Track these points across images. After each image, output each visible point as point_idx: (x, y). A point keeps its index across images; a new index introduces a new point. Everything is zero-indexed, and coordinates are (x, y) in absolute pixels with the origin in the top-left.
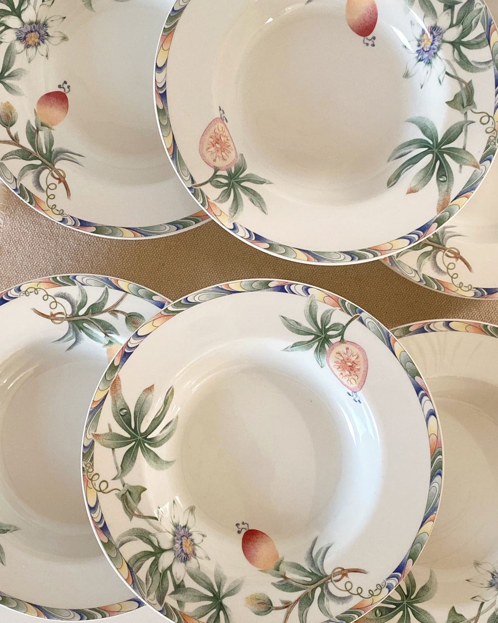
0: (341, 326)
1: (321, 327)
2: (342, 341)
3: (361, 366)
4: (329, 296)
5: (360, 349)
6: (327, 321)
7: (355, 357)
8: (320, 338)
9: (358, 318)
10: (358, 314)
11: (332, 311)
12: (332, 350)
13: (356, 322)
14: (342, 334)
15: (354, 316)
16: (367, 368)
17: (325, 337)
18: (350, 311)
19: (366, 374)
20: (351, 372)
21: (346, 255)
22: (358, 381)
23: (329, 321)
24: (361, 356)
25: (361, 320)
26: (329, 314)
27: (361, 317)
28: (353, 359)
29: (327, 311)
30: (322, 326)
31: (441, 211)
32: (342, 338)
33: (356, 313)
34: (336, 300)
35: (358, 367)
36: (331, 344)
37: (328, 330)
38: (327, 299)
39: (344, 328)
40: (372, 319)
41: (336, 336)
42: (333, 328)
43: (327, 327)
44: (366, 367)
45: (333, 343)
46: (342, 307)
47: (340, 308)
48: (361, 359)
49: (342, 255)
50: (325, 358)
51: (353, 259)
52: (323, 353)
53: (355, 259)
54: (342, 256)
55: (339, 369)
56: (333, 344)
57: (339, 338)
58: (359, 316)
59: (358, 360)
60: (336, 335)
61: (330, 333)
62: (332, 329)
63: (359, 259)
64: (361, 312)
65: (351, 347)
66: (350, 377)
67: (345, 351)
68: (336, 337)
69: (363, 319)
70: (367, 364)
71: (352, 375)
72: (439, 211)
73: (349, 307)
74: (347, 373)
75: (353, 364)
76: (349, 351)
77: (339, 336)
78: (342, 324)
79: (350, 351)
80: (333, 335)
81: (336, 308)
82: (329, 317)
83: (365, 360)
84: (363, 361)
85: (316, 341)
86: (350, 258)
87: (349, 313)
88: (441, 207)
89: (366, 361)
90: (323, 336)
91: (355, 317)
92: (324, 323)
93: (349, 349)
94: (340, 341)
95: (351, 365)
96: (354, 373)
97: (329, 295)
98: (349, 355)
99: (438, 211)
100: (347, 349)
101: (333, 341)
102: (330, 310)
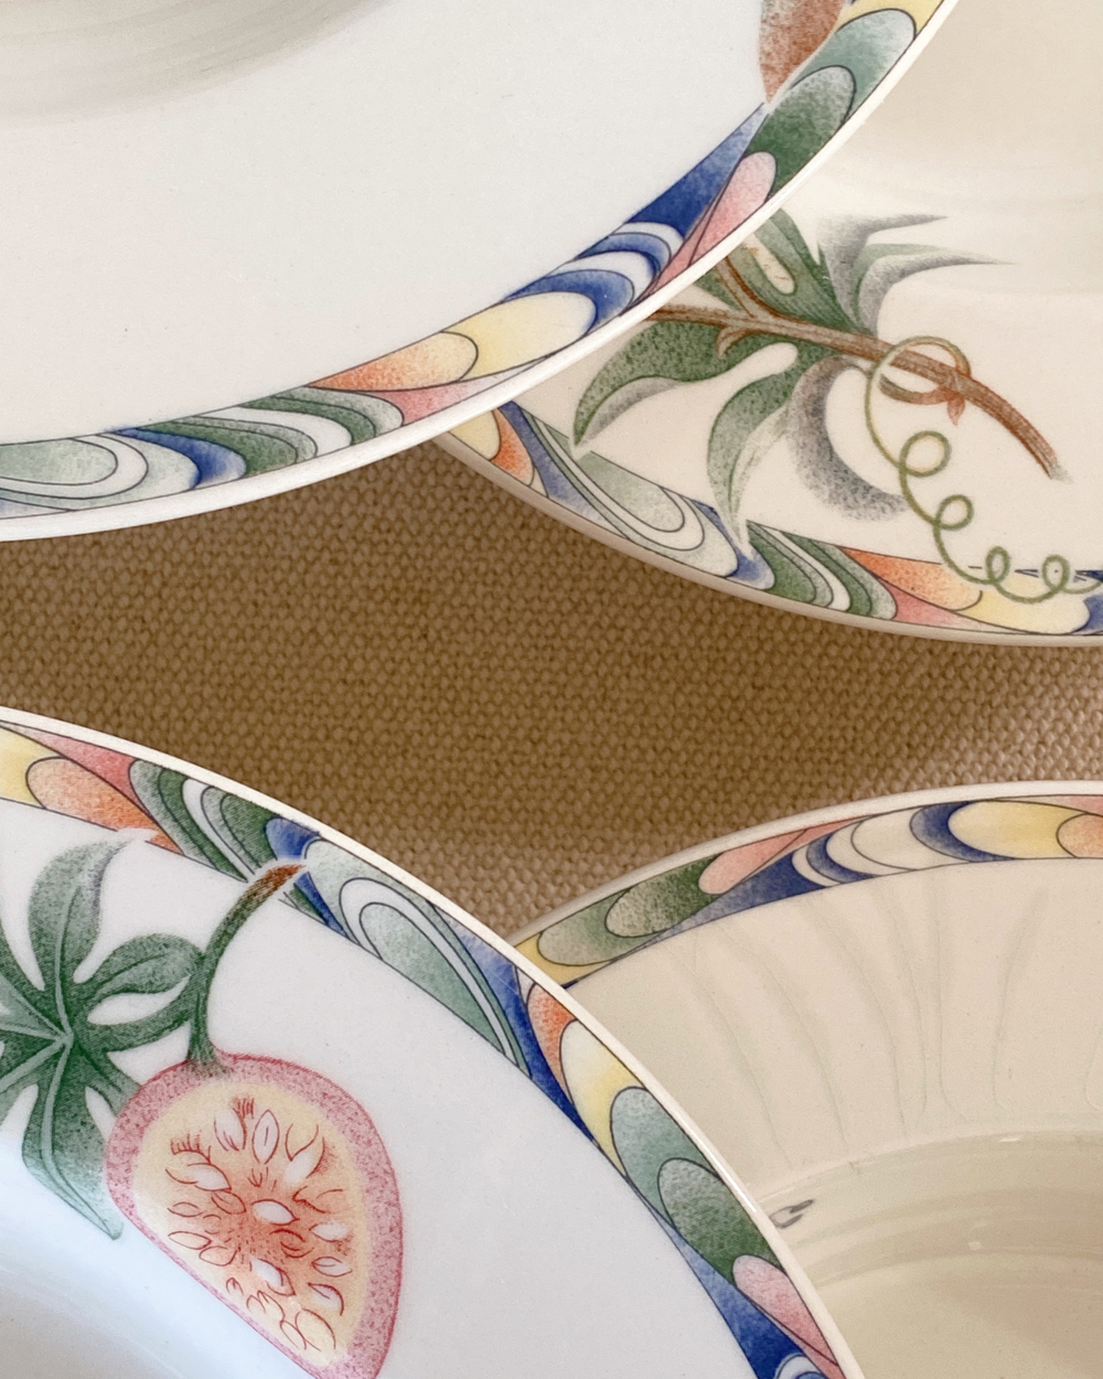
0: (178, 959)
1: (37, 981)
2: (201, 1059)
3: (352, 1220)
4: (62, 756)
5: (334, 1098)
6: (75, 928)
7: (306, 1162)
8: (44, 1054)
9: (288, 886)
10: (284, 861)
11: (101, 856)
12: (141, 1130)
13: (278, 918)
14: (191, 1012)
15: (261, 873)
16: (397, 1229)
17: (76, 1042)
18: (222, 842)
19: (399, 1275)
20: (291, 1265)
21: (153, 451)
22: (347, 1327)
23: (92, 934)
24: (342, 1147)
25: (312, 902)
26: (85, 879)
27: (307, 880)
28: (295, 1174)
29: (67, 866)
30: (45, 968)
31: (787, 70)
32: (199, 1039)
33: (273, 855)
34: (116, 778)
35: (330, 1230)
36: (129, 1091)
37: (95, 991)
38: (50, 778)
39: (205, 964)
40: (384, 881)
41: (153, 1031)
42: (125, 978)
43: (83, 974)
44: (387, 1221)
45: (142, 1079)
46: (168, 825)
47: (151, 833)
48: (348, 1175)
49: (128, 456)
50: (103, 1186)
51: (204, 472)
52: (81, 1158)
53: (223, 468)
54: (130, 463)
55: (210, 1255)
56: (140, 1088)
57: (176, 1044)
58: (289, 872)
59: (330, 1179)
60: (152, 1020)
61: (114, 1011)
62: (119, 982)
63: (251, 469)
64: (301, 841)
65: (267, 1095)
66: (292, 1304)
67: (231, 1126)
68: (157, 1035)
69: (327, 892)
70: (395, 1203)
71: (301, 1285)
72: (773, 70)
73: (214, 815)
74: (266, 1275)
75: (299, 1210)
76: (262, 1126)
77: (178, 1022)
78: (182, 944)
79: (267, 1121)
80: (136, 1027)
81: (126, 833)
82: (86, 905)
83: (373, 1176)
84: (366, 1183)
85: (22, 1082)
86: (188, 469)
87: (219, 861)
88: (785, 42)
89: (383, 1177)
90: (65, 1039)
91: (264, 882)
92: (58, 949)
93: (259, 1108)
94: (188, 1061)
95: (282, 1216)
96: (316, 1277)
97: (62, 746)
98: (263, 1153)
99: (767, 68)
100: (244, 1109)
101: (138, 1063)
102: (84, 854)
